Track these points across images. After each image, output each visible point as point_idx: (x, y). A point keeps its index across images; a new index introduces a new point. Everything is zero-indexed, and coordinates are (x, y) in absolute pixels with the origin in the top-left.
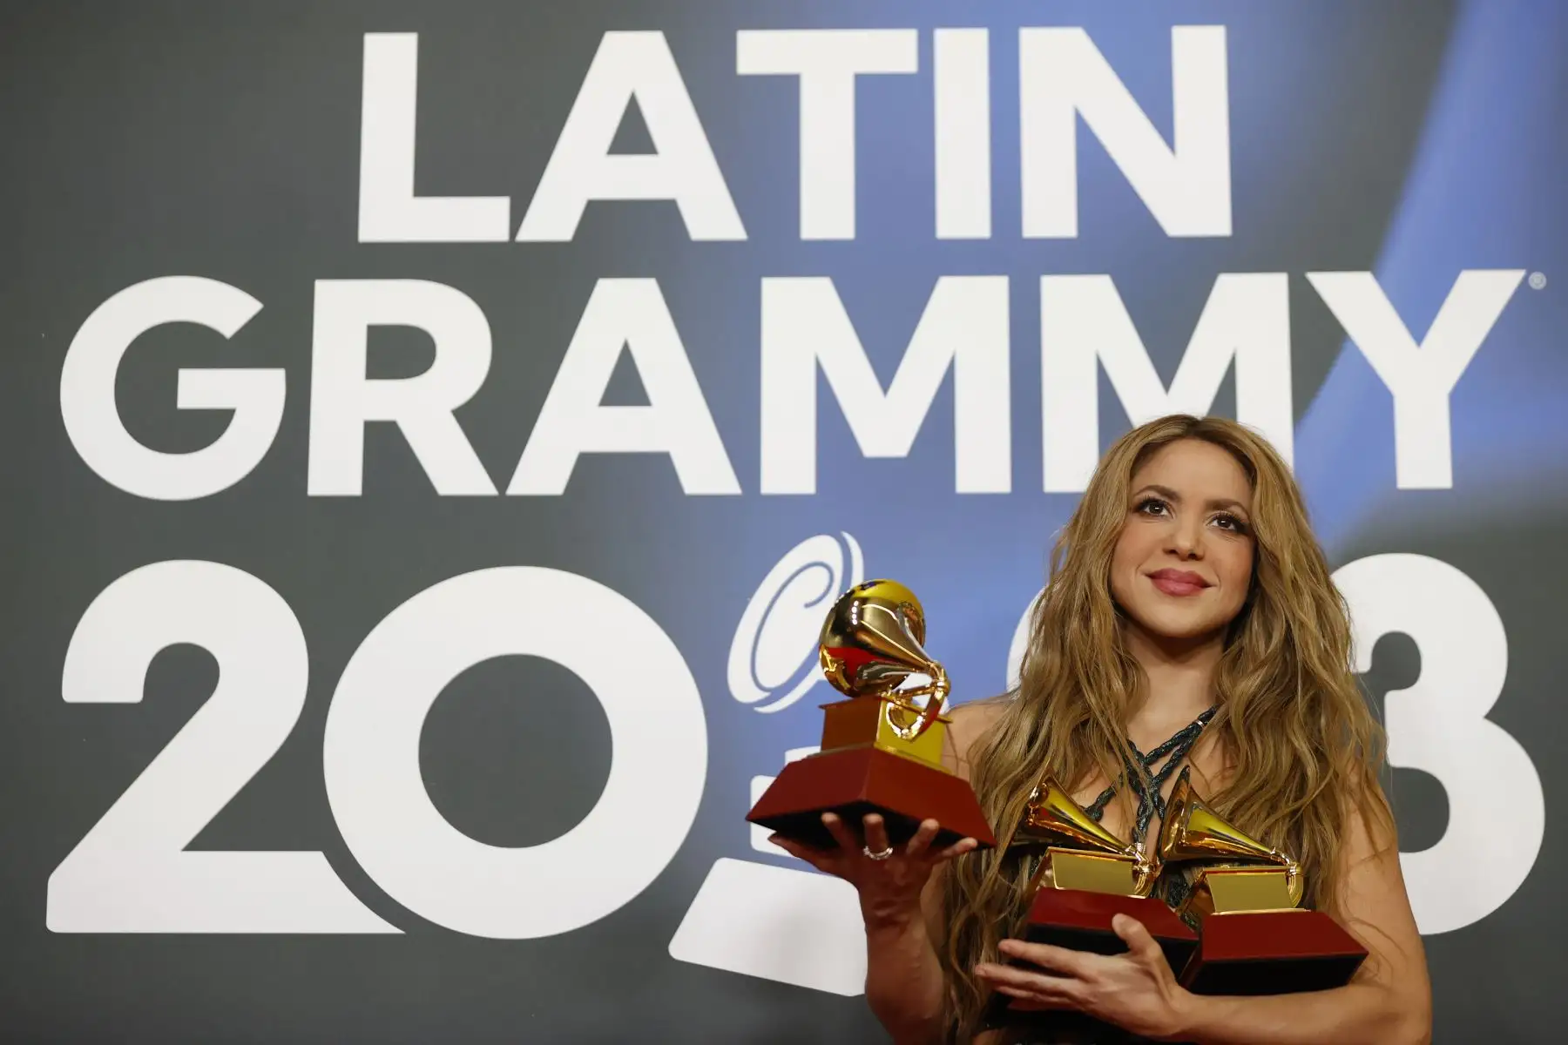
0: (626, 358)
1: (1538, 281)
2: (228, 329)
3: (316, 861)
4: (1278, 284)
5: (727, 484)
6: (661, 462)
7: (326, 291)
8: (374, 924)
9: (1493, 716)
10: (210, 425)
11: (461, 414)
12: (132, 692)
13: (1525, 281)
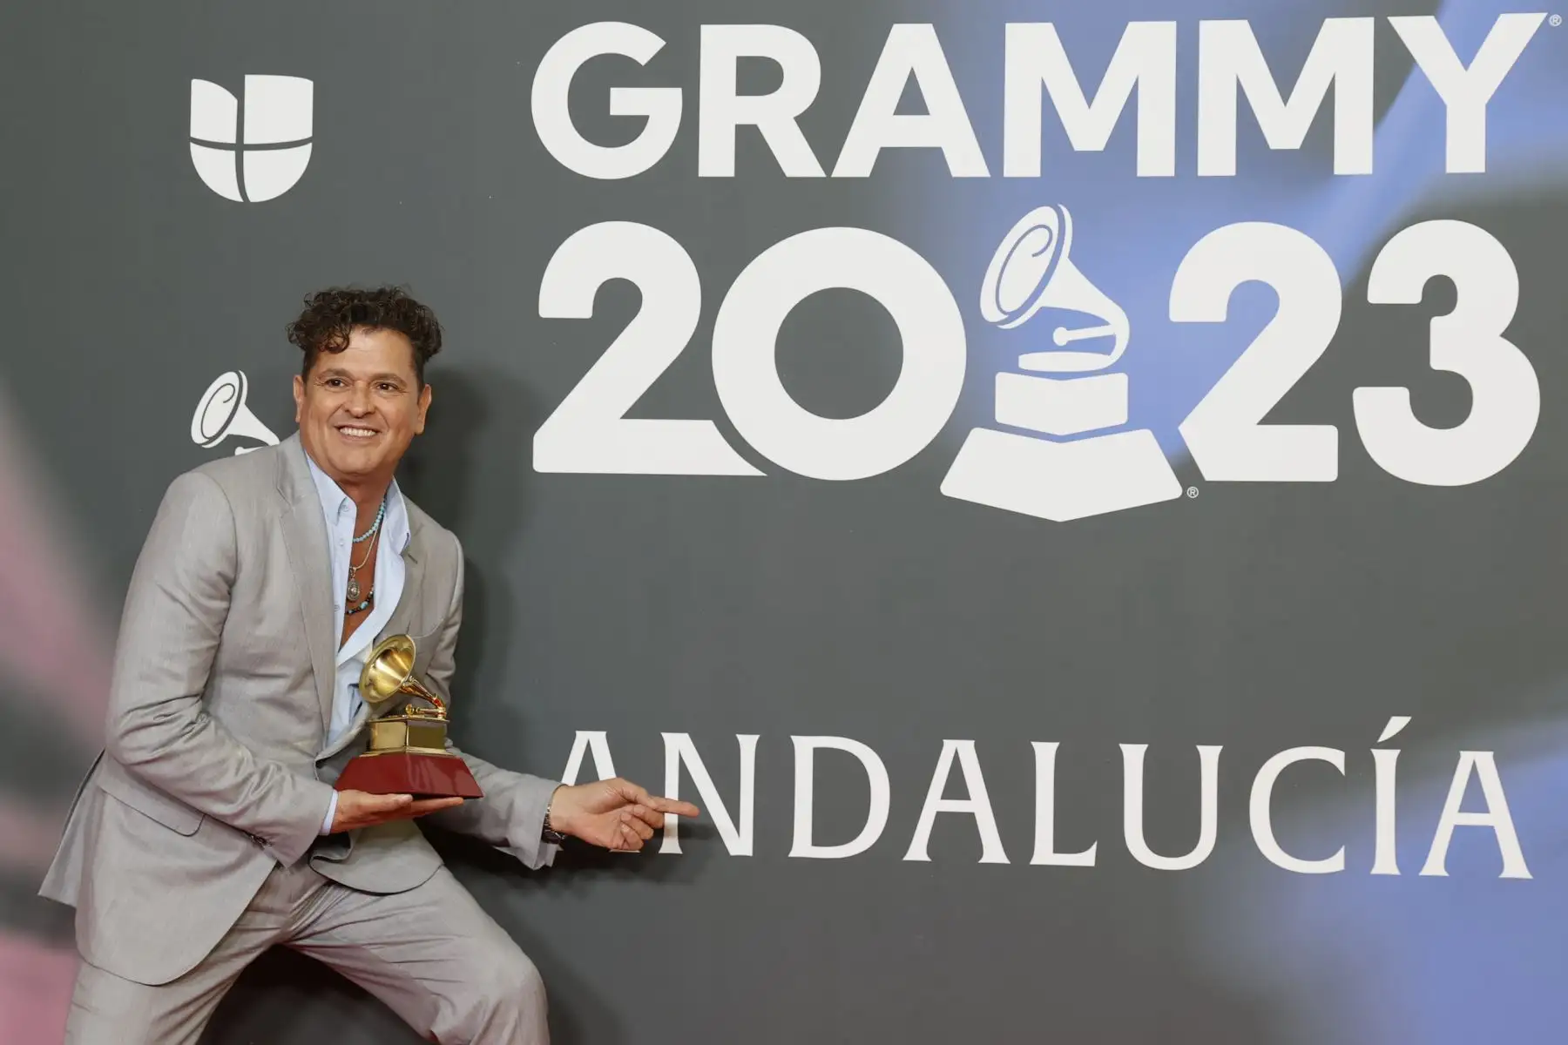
0: (912, 79)
1: (1556, 20)
2: (643, 59)
3: (708, 426)
4: (1368, 24)
5: (981, 170)
6: (935, 155)
7: (709, 33)
8: (746, 469)
9: (1506, 335)
10: (631, 128)
11: (801, 120)
12: (585, 312)
13: (1547, 18)
